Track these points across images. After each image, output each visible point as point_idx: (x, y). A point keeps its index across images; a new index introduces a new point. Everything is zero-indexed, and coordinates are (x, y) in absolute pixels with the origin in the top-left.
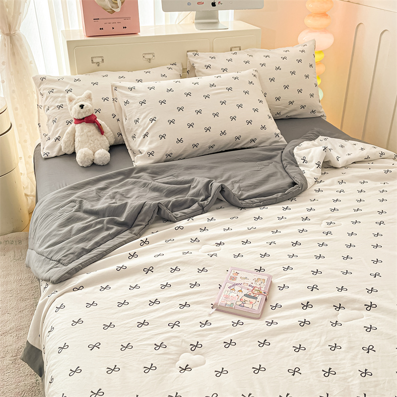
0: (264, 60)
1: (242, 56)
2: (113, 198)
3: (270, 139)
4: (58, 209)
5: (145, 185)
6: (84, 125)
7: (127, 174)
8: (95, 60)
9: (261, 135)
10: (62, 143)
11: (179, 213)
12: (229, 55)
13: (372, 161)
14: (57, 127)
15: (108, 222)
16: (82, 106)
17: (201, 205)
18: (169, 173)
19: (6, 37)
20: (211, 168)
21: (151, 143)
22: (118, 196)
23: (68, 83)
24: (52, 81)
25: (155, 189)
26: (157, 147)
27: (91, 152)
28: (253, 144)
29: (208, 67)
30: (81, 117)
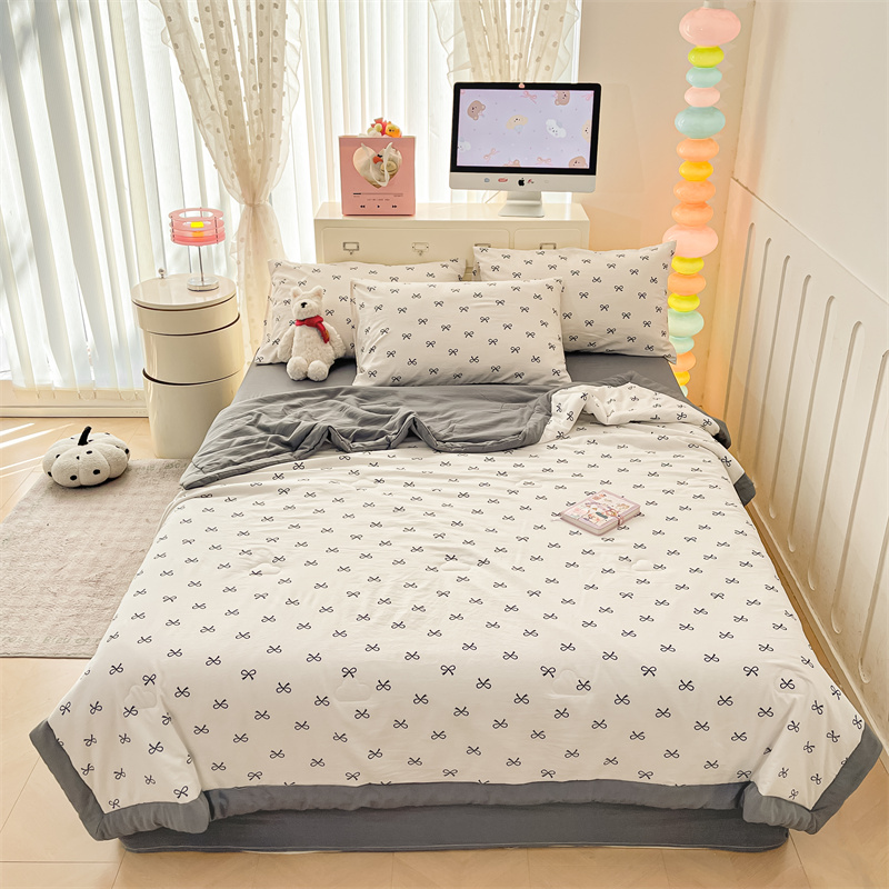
0: (579, 266)
1: (551, 257)
2: (299, 417)
3: (544, 376)
4: (232, 419)
5: (343, 408)
6: (304, 327)
7: (332, 394)
8: (347, 246)
9: (531, 369)
10: (278, 348)
11: (357, 444)
12: (530, 255)
13: (665, 424)
14: (279, 326)
15: (271, 441)
16: (303, 305)
17: (388, 439)
18: (382, 401)
19: (248, 208)
20: (439, 401)
21: (375, 361)
22: (305, 416)
23: (304, 274)
24: (288, 269)
25: (351, 415)
26: (381, 367)
27: (304, 362)
28: (518, 380)
29: (495, 268)
30: (302, 318)
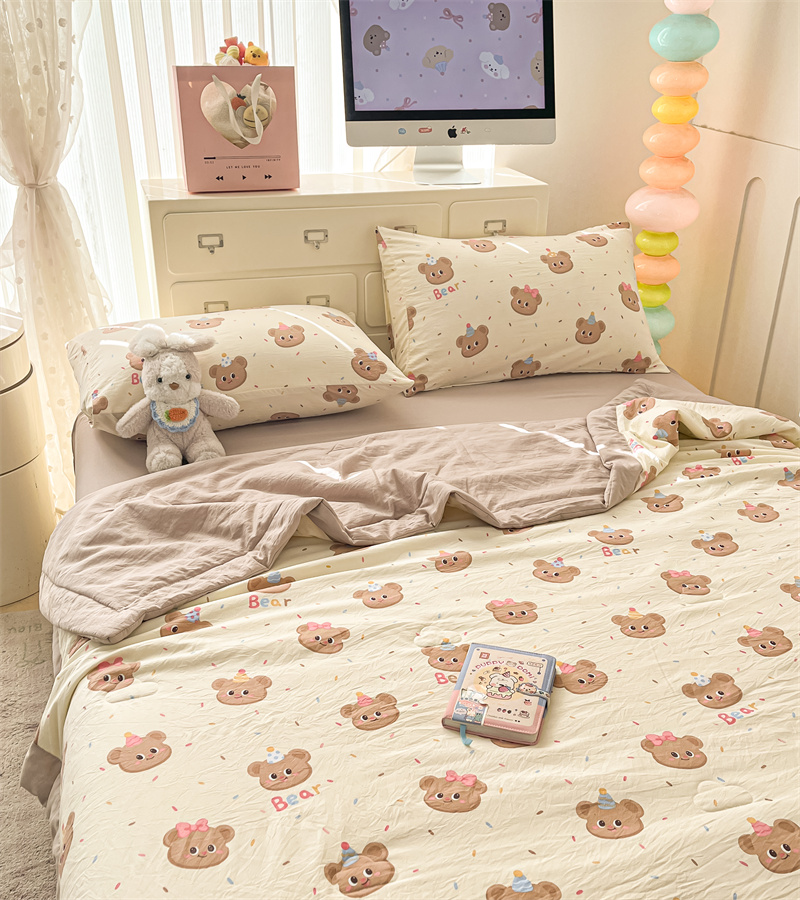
8: (205, 242)
19: (27, 191)
